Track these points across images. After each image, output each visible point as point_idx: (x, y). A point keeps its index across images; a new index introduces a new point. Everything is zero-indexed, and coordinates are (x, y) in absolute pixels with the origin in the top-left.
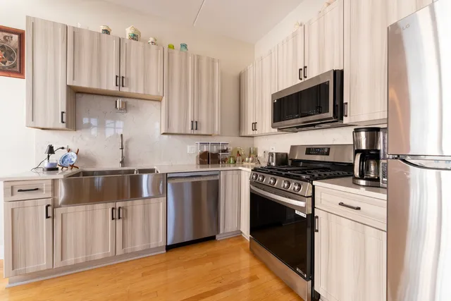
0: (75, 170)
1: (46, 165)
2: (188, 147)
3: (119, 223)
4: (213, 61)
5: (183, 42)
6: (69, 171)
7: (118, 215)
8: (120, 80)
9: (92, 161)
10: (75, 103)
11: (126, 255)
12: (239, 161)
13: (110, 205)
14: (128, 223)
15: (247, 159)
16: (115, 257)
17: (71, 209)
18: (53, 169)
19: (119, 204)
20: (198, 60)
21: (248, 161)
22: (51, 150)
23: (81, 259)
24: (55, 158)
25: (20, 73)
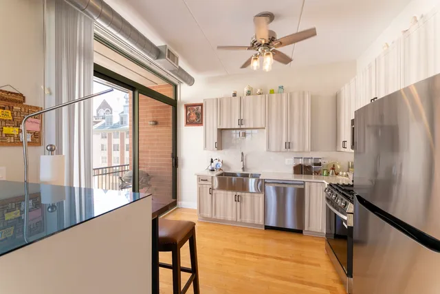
0: (221, 172)
1: (210, 168)
2: (287, 160)
3: (238, 203)
4: (304, 93)
5: (281, 85)
6: (219, 172)
7: (238, 199)
8: (241, 122)
9: (229, 168)
10: (221, 136)
11: (241, 223)
12: (332, 174)
13: (235, 193)
14: (243, 204)
15: (341, 173)
16: (236, 222)
17: (218, 191)
18: (213, 170)
19: (238, 194)
20: (291, 97)
21: (342, 175)
22: (212, 162)
23: (222, 218)
24: (214, 165)
25: (201, 124)
